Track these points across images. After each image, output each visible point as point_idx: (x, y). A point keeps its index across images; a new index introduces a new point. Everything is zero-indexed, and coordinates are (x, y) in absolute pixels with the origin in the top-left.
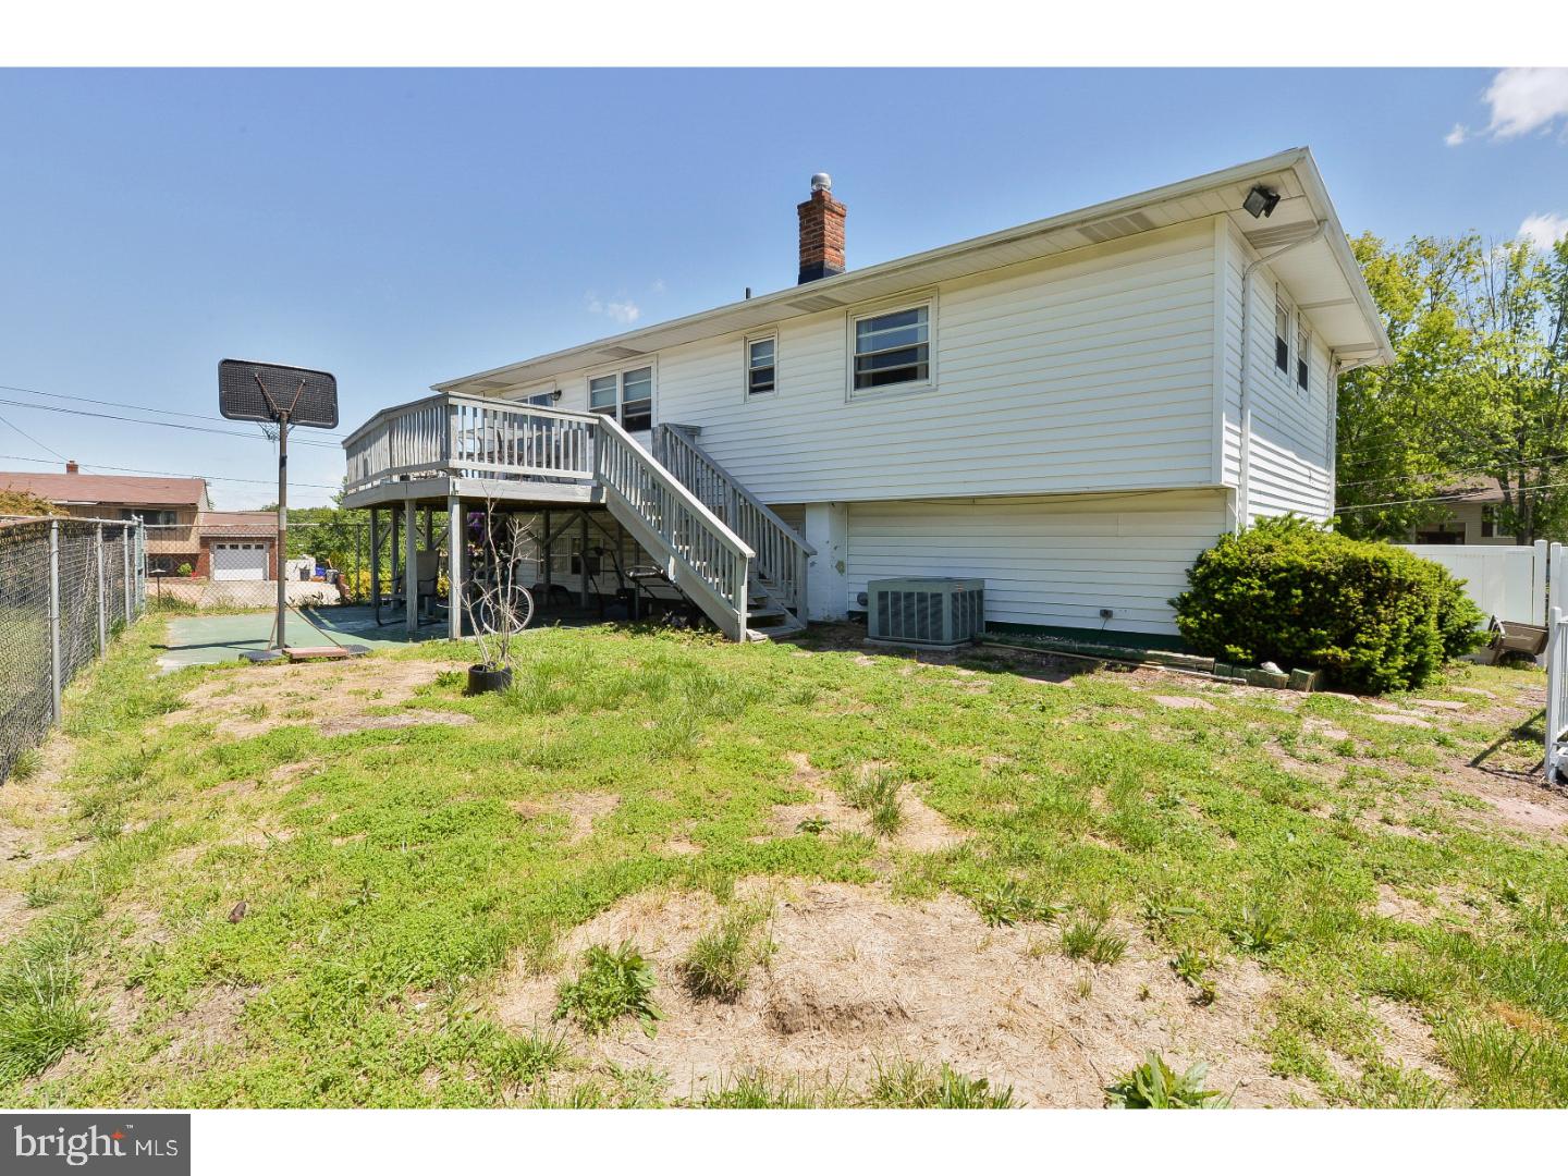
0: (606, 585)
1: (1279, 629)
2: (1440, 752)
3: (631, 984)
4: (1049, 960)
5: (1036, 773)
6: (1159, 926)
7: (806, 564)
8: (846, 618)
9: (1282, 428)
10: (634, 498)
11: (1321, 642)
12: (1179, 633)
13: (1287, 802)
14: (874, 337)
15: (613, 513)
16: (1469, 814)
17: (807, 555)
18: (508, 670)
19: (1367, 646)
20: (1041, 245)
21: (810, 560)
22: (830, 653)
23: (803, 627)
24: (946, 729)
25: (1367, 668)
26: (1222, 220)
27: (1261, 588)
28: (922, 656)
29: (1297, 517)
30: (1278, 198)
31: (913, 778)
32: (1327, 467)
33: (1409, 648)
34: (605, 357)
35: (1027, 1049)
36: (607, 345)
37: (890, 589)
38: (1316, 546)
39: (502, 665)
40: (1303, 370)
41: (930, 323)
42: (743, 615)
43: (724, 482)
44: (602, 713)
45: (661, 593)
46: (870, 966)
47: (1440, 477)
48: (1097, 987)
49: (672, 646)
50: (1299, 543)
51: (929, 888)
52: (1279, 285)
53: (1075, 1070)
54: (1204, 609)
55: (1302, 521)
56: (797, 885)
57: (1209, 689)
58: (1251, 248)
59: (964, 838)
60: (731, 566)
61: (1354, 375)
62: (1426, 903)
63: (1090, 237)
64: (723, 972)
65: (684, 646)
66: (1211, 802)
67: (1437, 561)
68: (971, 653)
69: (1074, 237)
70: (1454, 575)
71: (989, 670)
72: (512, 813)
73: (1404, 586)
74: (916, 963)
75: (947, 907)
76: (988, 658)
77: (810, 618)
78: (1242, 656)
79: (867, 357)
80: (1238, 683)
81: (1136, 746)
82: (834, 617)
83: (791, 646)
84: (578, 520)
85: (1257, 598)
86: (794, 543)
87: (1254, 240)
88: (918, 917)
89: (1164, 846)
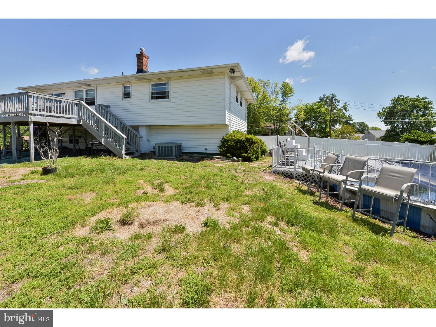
0: (82, 146)
1: (236, 151)
2: (258, 170)
3: (108, 224)
4: (193, 208)
5: (192, 179)
6: (212, 200)
7: (140, 139)
8: (150, 152)
9: (237, 114)
10: (91, 123)
11: (242, 153)
12: (219, 152)
13: (234, 179)
14: (156, 88)
15: (84, 127)
16: (261, 179)
17: (140, 138)
18: (56, 168)
19: (250, 153)
20: (192, 73)
21: (141, 139)
22: (147, 160)
23: (139, 155)
24: (174, 173)
25: (250, 157)
26: (226, 74)
27: (233, 143)
28: (168, 159)
29: (239, 130)
30: (235, 71)
31: (167, 182)
32: (246, 121)
33: (256, 154)
34: (81, 85)
35: (188, 220)
36: (81, 82)
37: (161, 145)
38: (242, 135)
39: (54, 166)
40: (241, 103)
41: (169, 86)
42: (124, 152)
43: (117, 120)
44: (87, 176)
45: (100, 148)
46: (160, 214)
47: (265, 124)
48: (201, 210)
49: (104, 160)
50: (239, 135)
51: (171, 200)
52: (237, 87)
53: (197, 222)
54: (224, 148)
55: (240, 131)
56: (143, 204)
57: (224, 163)
58: (231, 79)
59: (178, 191)
60: (120, 141)
61: (250, 104)
62: (252, 191)
63: (203, 73)
64: (129, 219)
65: (107, 160)
66: (222, 181)
67: (260, 138)
68: (179, 158)
69: (199, 72)
70: (263, 141)
71: (183, 161)
72: (67, 199)
73: (255, 143)
74: (169, 212)
75: (174, 203)
76: (183, 159)
77: (141, 153)
78: (230, 156)
79: (154, 92)
80: (229, 161)
81: (210, 173)
82: (147, 152)
83: (137, 159)
84: (72, 129)
85: (232, 145)
86: (137, 135)
87: (232, 78)
88: (169, 205)
89: (214, 188)
